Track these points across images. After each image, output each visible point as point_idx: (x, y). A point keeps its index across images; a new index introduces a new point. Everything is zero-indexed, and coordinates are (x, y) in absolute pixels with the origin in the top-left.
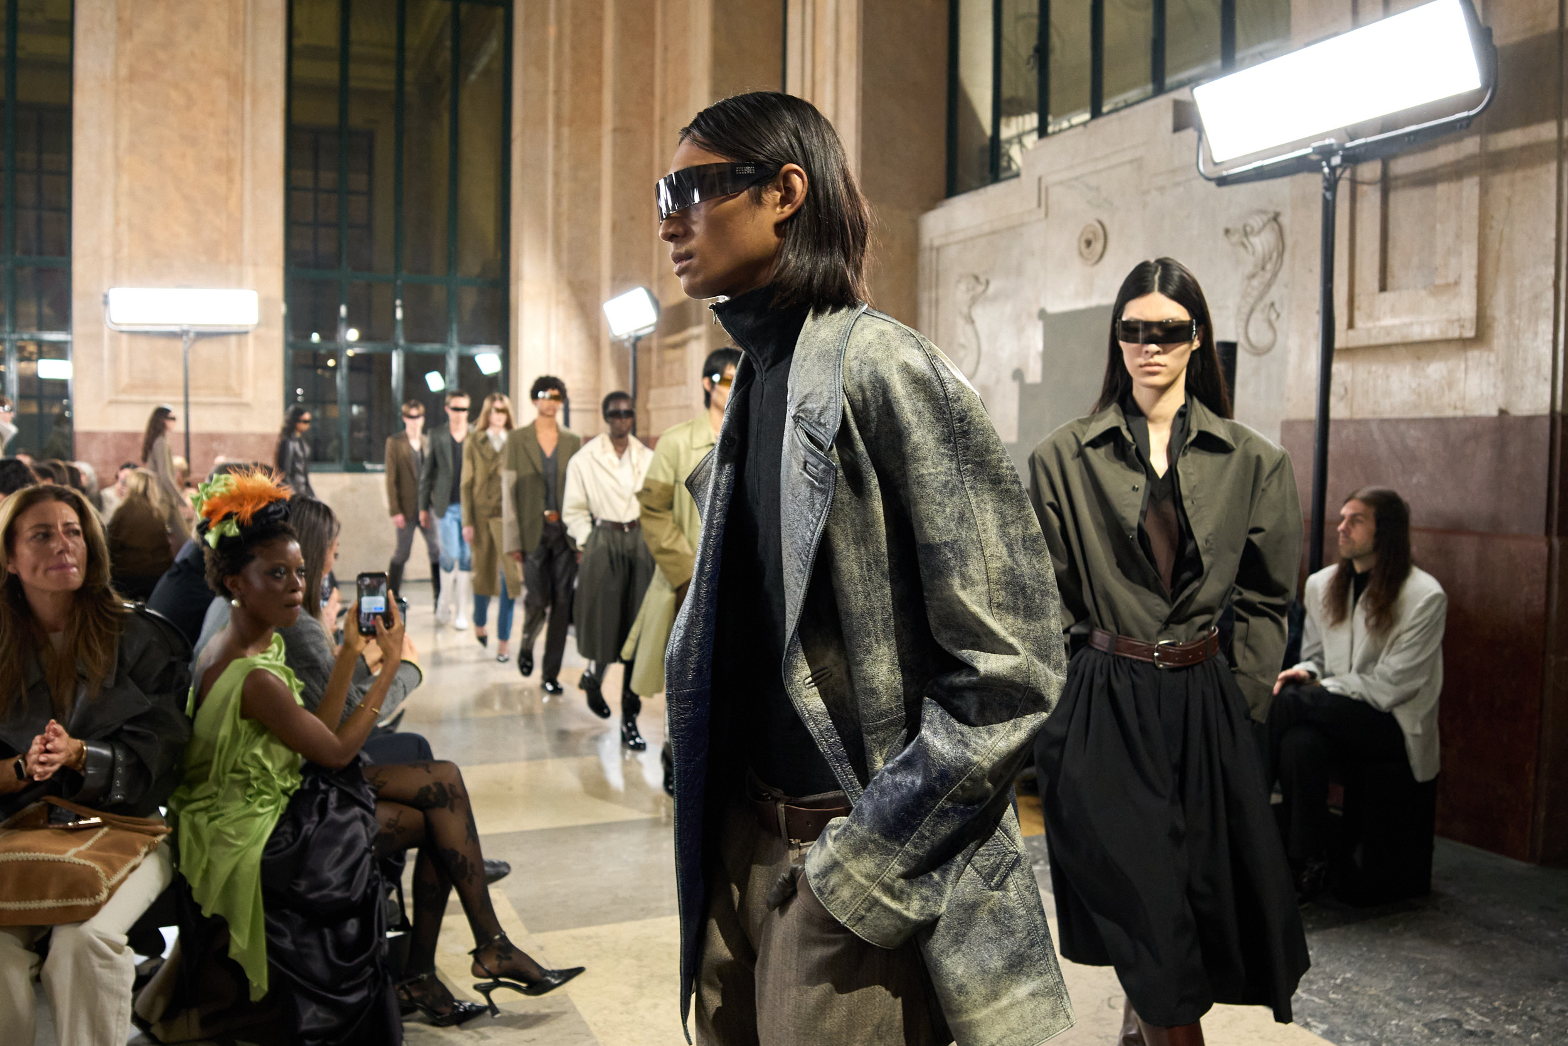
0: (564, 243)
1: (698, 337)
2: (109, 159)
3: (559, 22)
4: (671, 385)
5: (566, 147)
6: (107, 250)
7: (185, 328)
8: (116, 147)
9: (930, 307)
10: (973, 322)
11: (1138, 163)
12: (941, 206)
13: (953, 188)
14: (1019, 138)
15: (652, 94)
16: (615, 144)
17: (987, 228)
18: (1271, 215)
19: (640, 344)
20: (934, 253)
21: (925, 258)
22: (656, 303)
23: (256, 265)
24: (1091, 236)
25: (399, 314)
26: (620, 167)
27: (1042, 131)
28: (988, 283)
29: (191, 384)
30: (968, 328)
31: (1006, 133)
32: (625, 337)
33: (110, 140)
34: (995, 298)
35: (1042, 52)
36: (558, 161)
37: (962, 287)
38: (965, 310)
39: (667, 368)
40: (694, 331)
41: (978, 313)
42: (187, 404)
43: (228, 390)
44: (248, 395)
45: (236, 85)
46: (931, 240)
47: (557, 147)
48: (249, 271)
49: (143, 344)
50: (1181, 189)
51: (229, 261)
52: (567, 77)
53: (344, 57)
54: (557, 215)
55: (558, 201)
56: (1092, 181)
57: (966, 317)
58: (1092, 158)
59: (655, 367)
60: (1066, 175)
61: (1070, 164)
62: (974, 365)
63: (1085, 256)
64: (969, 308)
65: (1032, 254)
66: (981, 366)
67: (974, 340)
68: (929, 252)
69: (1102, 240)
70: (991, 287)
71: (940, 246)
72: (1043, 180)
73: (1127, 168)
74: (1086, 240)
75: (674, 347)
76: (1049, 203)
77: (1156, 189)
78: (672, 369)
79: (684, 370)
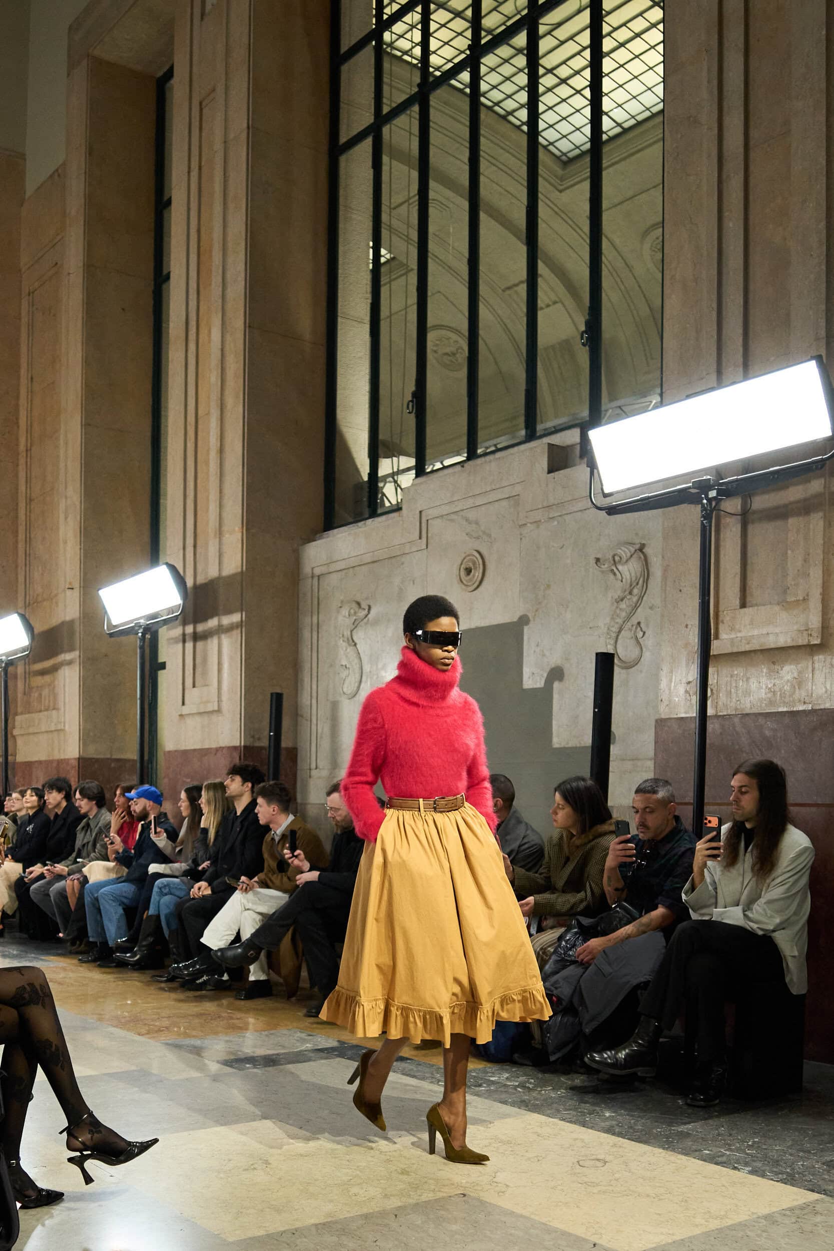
1: (70, 663)
9: (312, 631)
10: (355, 645)
11: (516, 499)
12: (321, 538)
13: (330, 522)
17: (368, 558)
18: (638, 546)
19: (10, 669)
20: (316, 580)
21: (307, 586)
22: (29, 628)
24: (471, 565)
27: (419, 470)
28: (370, 607)
30: (350, 650)
31: (383, 471)
34: (376, 622)
35: (420, 399)
37: (345, 612)
38: (347, 633)
39: (34, 695)
40: (66, 656)
41: (359, 636)
46: (312, 569)
50: (553, 524)
56: (471, 515)
57: (348, 639)
58: (471, 494)
59: (20, 695)
60: (445, 510)
61: (450, 501)
62: (357, 685)
63: (464, 582)
64: (351, 631)
65: (413, 581)
66: (363, 685)
67: (356, 661)
68: (310, 580)
69: (481, 571)
70: (373, 612)
71: (322, 575)
72: (424, 514)
73: (504, 503)
74: (466, 569)
75: (43, 673)
76: (429, 535)
77: (531, 523)
78: (40, 694)
79: (54, 695)
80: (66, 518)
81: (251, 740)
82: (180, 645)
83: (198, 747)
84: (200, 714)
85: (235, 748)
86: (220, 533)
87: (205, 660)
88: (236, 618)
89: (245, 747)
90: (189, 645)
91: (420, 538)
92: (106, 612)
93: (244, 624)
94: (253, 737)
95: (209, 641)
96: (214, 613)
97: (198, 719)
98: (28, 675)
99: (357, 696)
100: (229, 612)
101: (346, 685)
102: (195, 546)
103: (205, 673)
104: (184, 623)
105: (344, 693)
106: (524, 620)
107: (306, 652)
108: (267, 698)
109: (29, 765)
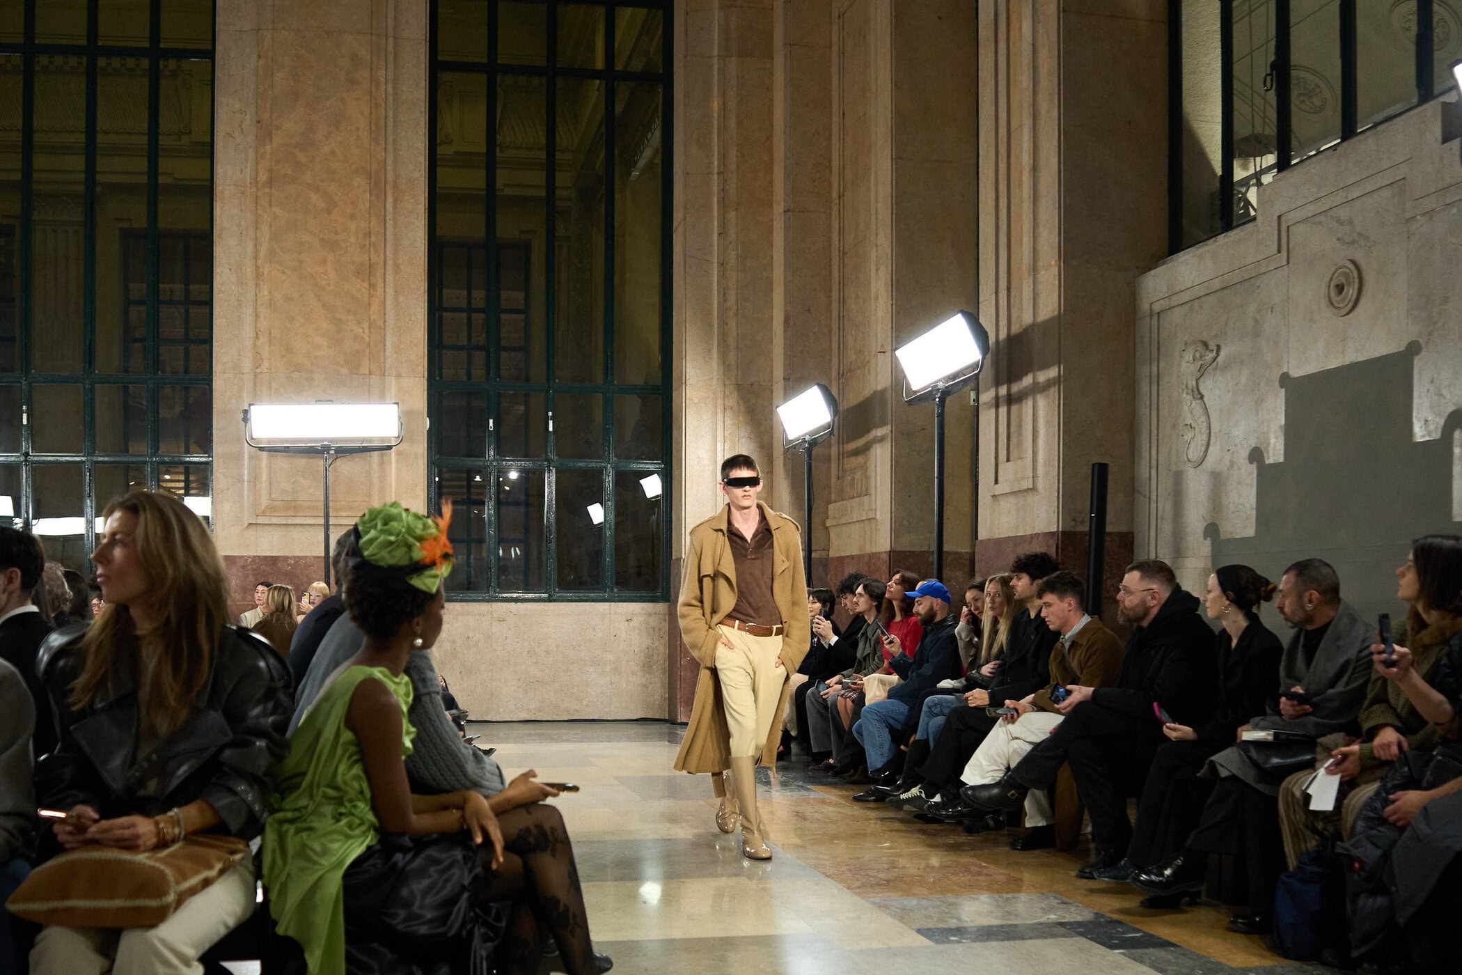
0: (732, 341)
1: (881, 440)
3: (723, 95)
4: (853, 497)
5: (733, 233)
7: (327, 443)
8: (256, 255)
9: (1150, 384)
10: (1202, 397)
11: (1399, 185)
12: (1163, 264)
13: (1176, 243)
14: (1257, 175)
16: (787, 229)
17: (1216, 284)
19: (814, 450)
20: (1155, 318)
21: (1145, 328)
22: (831, 403)
23: (398, 375)
24: (1343, 280)
25: (551, 427)
26: (793, 253)
27: (1283, 164)
28: (1219, 348)
30: (1196, 405)
31: (1239, 174)
32: (801, 439)
33: (250, 249)
34: (1226, 367)
35: (1281, 71)
36: (724, 251)
37: (1189, 356)
38: (1192, 383)
39: (848, 479)
40: (879, 432)
41: (1206, 386)
42: (327, 526)
45: (378, 185)
46: (1151, 304)
47: (723, 234)
48: (392, 382)
49: (281, 459)
51: (369, 373)
52: (733, 154)
53: (491, 164)
54: (723, 311)
55: (724, 296)
56: (1343, 213)
57: (1193, 391)
58: (1342, 186)
59: (833, 479)
60: (1311, 210)
61: (1317, 197)
62: (1203, 449)
63: (1336, 305)
64: (1197, 380)
65: (1272, 309)
66: (1211, 449)
67: (1203, 418)
68: (1148, 319)
69: (1356, 286)
70: (1223, 353)
71: (1162, 311)
72: (1283, 219)
73: (1386, 193)
74: (1337, 286)
75: (856, 453)
76: (1291, 246)
77: (1423, 215)
78: (853, 479)
79: (868, 478)
80: (877, 270)
81: (1072, 524)
82: (993, 410)
83: (1012, 534)
84: (1014, 493)
85: (1052, 534)
86: (1034, 269)
87: (1020, 426)
88: (1053, 372)
89: (1063, 532)
90: (1003, 410)
91: (1279, 251)
92: (905, 377)
93: (1062, 379)
94: (1074, 520)
95: (1024, 403)
96: (1028, 368)
97: (1012, 500)
98: (843, 455)
99: (1204, 463)
100: (1044, 366)
101: (1190, 452)
102: (1009, 289)
103: (1020, 443)
104: (997, 384)
105: (1189, 460)
106: (1413, 349)
107: (1144, 410)
108: (1087, 471)
109: (841, 559)
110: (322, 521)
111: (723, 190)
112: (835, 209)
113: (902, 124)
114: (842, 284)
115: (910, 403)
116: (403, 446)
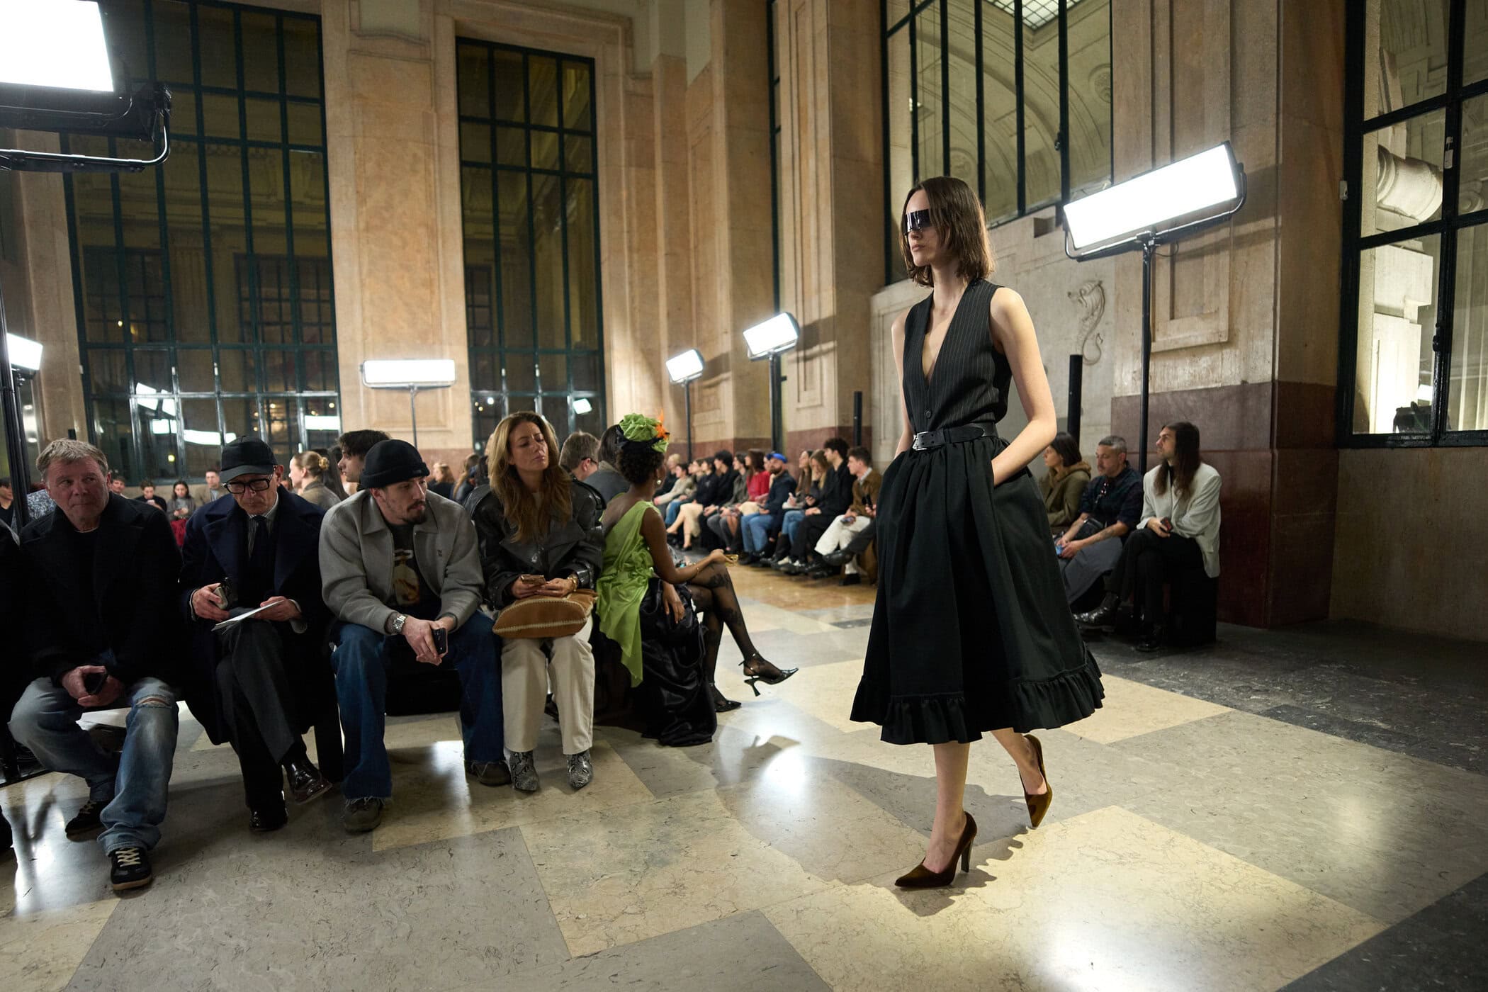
0: (638, 325)
1: (727, 379)
2: (356, 280)
3: (628, 189)
4: (709, 410)
5: (636, 266)
6: (359, 338)
7: (411, 384)
8: (360, 273)
9: (879, 351)
11: (1012, 257)
12: (885, 290)
13: (889, 280)
15: (688, 231)
16: (667, 264)
18: (1097, 283)
19: (691, 386)
20: (881, 319)
21: (875, 322)
22: (702, 359)
23: (450, 344)
25: (538, 373)
26: (671, 278)
29: (417, 420)
32: (682, 381)
33: (356, 269)
36: (631, 275)
39: (706, 400)
40: (724, 376)
42: (415, 432)
43: (438, 423)
44: (451, 426)
45: (432, 233)
46: (879, 311)
47: (631, 266)
48: (447, 348)
49: (384, 395)
50: (1040, 271)
51: (434, 343)
52: (635, 221)
54: (633, 309)
55: (632, 300)
59: (696, 401)
68: (876, 319)
71: (885, 313)
73: (1005, 260)
75: (710, 387)
78: (709, 400)
79: (718, 400)
80: (721, 289)
81: (843, 423)
82: (795, 365)
83: (810, 429)
84: (810, 408)
85: (833, 428)
86: (819, 291)
87: (812, 373)
88: (831, 345)
89: (838, 427)
90: (802, 364)
92: (748, 346)
93: (836, 349)
94: (844, 421)
95: (814, 361)
96: (817, 343)
97: (809, 411)
98: (701, 388)
100: (825, 341)
102: (803, 301)
103: (812, 381)
104: (798, 351)
107: (876, 365)
108: (853, 395)
109: (704, 445)
110: (411, 429)
111: (630, 241)
112: (692, 254)
113: (733, 209)
114: (698, 295)
115: (753, 360)
116: (456, 386)
